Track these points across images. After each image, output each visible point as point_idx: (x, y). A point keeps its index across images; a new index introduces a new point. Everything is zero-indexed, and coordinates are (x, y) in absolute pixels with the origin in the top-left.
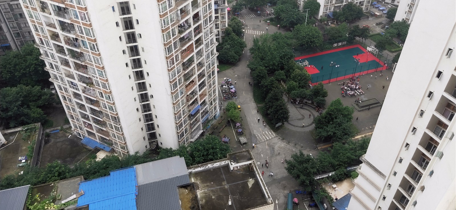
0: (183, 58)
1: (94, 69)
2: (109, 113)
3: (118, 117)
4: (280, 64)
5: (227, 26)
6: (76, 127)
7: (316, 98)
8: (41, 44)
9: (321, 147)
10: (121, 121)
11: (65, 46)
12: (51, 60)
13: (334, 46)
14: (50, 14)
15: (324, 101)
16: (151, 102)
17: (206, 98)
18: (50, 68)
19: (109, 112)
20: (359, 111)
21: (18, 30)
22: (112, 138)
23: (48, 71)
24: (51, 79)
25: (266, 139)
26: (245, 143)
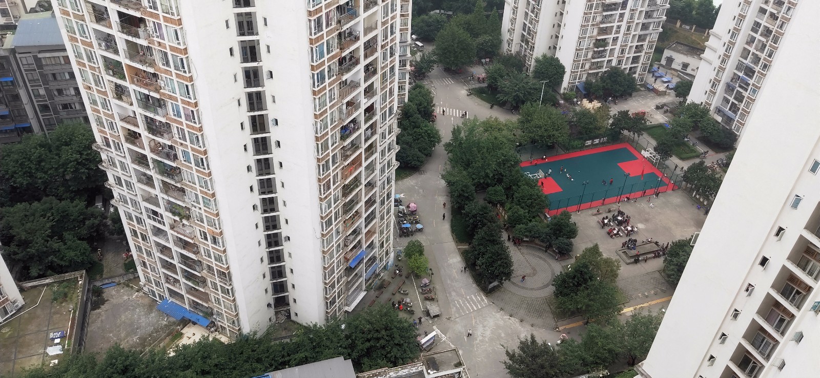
0: (345, 177)
1: (197, 195)
2: (214, 266)
3: (229, 273)
4: (497, 175)
5: (406, 100)
6: (149, 280)
7: (557, 238)
8: (104, 145)
9: (564, 327)
10: (233, 279)
11: (150, 156)
12: (119, 172)
13: (586, 144)
14: (132, 104)
15: (571, 244)
16: (286, 247)
17: (376, 238)
18: (116, 184)
19: (214, 264)
20: (628, 264)
21: (46, 101)
22: (214, 304)
23: (112, 188)
24: (114, 201)
25: (473, 308)
26: (437, 316)
